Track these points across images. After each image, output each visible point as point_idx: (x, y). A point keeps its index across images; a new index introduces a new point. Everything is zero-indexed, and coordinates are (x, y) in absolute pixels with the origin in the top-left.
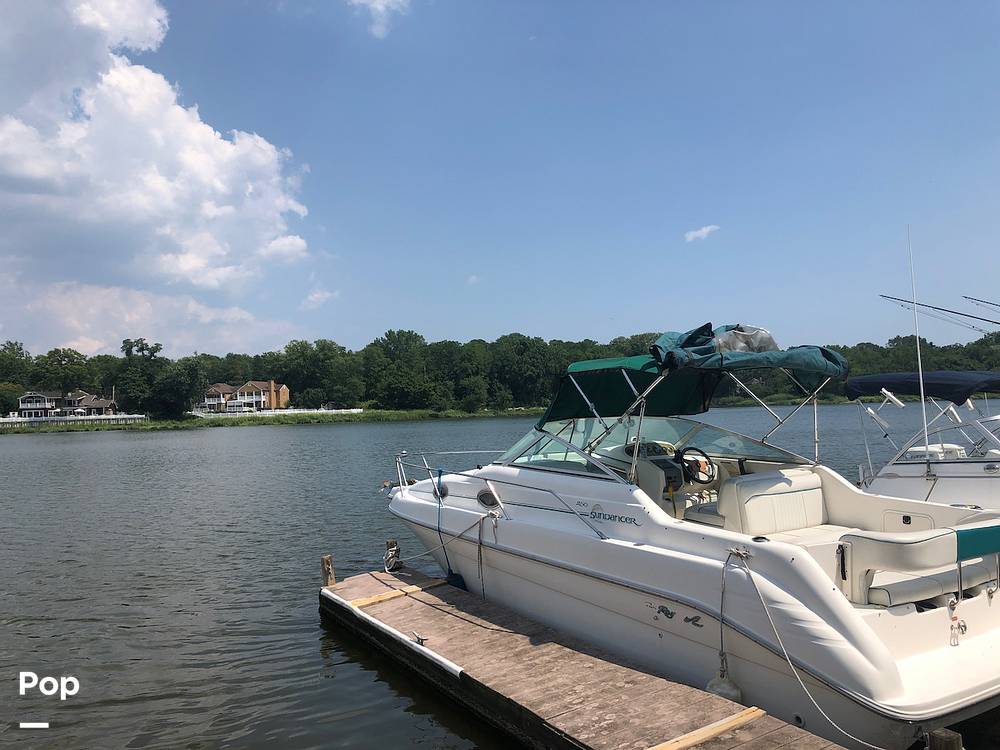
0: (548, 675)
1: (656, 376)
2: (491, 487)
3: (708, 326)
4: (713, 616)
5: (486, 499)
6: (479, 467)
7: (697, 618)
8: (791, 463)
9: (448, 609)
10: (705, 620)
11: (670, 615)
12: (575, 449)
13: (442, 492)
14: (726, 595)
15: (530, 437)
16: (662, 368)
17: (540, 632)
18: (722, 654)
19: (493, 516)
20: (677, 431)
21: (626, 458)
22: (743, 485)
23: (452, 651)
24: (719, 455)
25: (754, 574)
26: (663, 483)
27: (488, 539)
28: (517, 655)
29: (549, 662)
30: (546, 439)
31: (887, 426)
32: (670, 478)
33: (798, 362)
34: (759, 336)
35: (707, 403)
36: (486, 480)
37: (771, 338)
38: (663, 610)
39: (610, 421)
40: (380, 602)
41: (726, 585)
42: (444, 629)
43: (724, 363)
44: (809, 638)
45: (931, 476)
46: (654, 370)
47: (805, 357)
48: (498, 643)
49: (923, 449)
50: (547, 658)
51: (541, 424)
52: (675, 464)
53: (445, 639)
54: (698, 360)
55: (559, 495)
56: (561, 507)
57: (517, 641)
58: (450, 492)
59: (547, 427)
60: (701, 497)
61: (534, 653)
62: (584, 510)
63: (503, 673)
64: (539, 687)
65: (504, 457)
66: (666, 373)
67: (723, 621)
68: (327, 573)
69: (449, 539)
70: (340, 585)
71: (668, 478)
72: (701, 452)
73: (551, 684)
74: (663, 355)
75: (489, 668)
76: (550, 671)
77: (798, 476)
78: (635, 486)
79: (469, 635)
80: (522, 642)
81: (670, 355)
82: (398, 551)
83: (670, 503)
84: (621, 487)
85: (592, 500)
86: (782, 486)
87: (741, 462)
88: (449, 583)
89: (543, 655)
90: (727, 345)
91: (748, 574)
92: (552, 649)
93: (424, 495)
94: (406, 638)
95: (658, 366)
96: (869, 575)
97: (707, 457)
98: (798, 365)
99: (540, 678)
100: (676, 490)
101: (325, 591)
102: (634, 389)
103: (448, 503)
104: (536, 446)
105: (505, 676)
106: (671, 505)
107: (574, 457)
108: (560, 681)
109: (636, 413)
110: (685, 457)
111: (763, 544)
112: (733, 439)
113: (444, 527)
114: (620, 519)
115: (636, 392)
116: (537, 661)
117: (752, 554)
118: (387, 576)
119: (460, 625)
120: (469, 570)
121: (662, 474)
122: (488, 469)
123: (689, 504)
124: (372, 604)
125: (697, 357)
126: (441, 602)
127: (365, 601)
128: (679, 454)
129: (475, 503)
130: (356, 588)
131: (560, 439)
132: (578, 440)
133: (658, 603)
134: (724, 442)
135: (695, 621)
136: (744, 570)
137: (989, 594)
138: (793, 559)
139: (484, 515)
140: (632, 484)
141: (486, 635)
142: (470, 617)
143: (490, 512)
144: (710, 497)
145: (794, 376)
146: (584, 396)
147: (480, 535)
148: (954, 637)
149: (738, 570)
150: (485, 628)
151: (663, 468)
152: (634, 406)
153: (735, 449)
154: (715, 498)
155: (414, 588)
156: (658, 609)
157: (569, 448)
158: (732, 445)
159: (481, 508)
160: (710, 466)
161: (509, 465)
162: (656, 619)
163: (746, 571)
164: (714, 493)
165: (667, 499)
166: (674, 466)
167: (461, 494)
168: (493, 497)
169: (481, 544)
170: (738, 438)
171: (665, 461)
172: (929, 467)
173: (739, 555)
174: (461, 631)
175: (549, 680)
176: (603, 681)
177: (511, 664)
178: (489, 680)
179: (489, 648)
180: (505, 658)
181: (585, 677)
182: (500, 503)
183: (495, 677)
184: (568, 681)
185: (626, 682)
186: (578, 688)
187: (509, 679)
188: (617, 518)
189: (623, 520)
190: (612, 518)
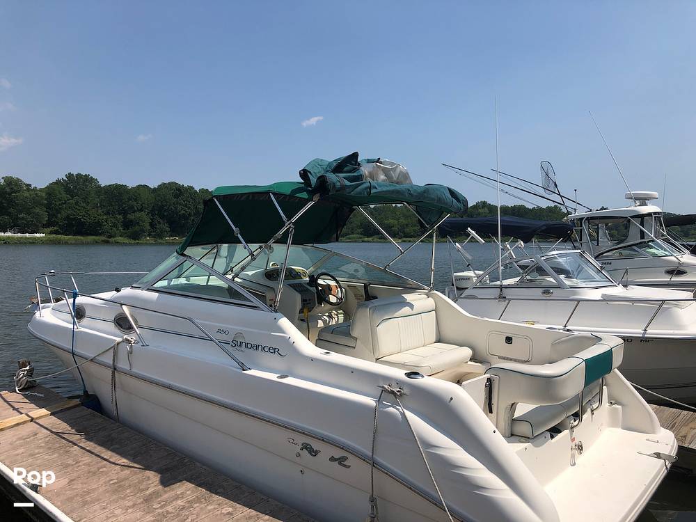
1: (306, 202)
2: (127, 312)
3: (355, 155)
4: (363, 458)
5: (122, 323)
6: (116, 290)
7: (345, 458)
8: (412, 289)
9: (75, 438)
10: (352, 461)
11: (314, 453)
12: (216, 273)
13: (79, 313)
14: (379, 436)
15: (173, 260)
16: (312, 193)
18: (372, 499)
19: (128, 341)
20: (310, 258)
21: (266, 282)
22: (375, 309)
23: (71, 498)
24: (345, 279)
25: (408, 414)
26: (299, 306)
27: (123, 364)
28: (147, 500)
29: (184, 508)
30: (189, 263)
32: (306, 300)
33: (433, 197)
34: (398, 171)
35: (338, 233)
36: (122, 305)
37: (407, 173)
38: (306, 447)
39: (254, 247)
41: (374, 421)
42: (67, 466)
43: (373, 191)
44: (469, 487)
45: (502, 298)
46: (304, 195)
47: (438, 193)
48: (126, 483)
50: (180, 502)
51: (184, 248)
54: (349, 187)
55: (196, 321)
56: (198, 333)
57: (149, 478)
58: (87, 314)
59: (188, 251)
60: (330, 317)
61: (165, 496)
62: (224, 337)
65: (145, 279)
66: (316, 198)
67: (374, 464)
69: (83, 361)
71: (303, 301)
72: (332, 277)
74: (313, 180)
77: (419, 300)
78: (279, 314)
79: (94, 473)
81: (322, 179)
82: (30, 371)
83: (304, 323)
84: (265, 315)
85: (234, 328)
86: (406, 310)
87: (366, 287)
88: (82, 404)
89: (177, 498)
90: (371, 176)
91: (403, 415)
92: (185, 490)
93: (62, 316)
95: (308, 192)
96: (513, 406)
97: (337, 282)
98: (433, 199)
100: (310, 311)
102: (282, 214)
103: (85, 327)
104: (179, 270)
106: (305, 325)
107: (215, 281)
109: (282, 240)
110: (320, 282)
111: (418, 381)
112: (356, 266)
113: (78, 350)
114: (263, 349)
115: (285, 218)
116: (169, 508)
117: (406, 391)
118: (16, 397)
119: (87, 459)
120: (104, 391)
121: (298, 297)
122: (127, 291)
123: (321, 324)
125: (348, 183)
126: (69, 428)
128: (313, 280)
129: (112, 327)
131: (202, 263)
132: (221, 265)
133: (302, 440)
134: (350, 268)
135: (341, 461)
136: (398, 409)
137: (592, 411)
138: (452, 399)
139: (120, 340)
140: (276, 312)
141: (115, 473)
142: (98, 449)
143: (125, 337)
144: (338, 317)
145: (417, 212)
146: (229, 221)
147: (114, 360)
148: (573, 456)
149: (391, 409)
150: (114, 463)
151: (299, 292)
152: (282, 232)
153: (359, 275)
154: (341, 318)
155: (44, 411)
156: (300, 446)
157: (211, 272)
158: (356, 271)
159: (117, 331)
160: (339, 289)
161: (148, 290)
162: (298, 455)
163: (401, 410)
164: (341, 313)
165: (302, 320)
166: (308, 290)
167: (98, 317)
168: (129, 322)
169: (115, 369)
170: (362, 265)
171: (300, 285)
172: (501, 291)
173: (392, 392)
174: (86, 468)
177: (139, 514)
179: (114, 491)
180: (133, 506)
182: (135, 328)
188: (260, 348)
189: (266, 349)
190: (255, 348)
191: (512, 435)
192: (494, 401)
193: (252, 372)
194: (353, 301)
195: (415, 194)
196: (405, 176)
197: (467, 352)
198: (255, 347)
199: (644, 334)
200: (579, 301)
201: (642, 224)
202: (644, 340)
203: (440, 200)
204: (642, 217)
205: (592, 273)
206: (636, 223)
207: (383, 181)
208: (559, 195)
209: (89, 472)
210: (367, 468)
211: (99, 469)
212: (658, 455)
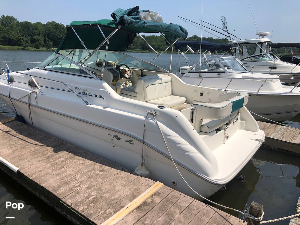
0: (63, 170)
1: (114, 29)
2: (34, 79)
3: (137, 8)
4: (140, 140)
5: (31, 84)
6: (28, 69)
8: (161, 72)
9: (14, 134)
10: (135, 141)
11: (119, 139)
12: (74, 63)
13: (11, 80)
14: (146, 132)
15: (53, 56)
16: (117, 25)
18: (143, 157)
19: (35, 92)
20: (116, 57)
21: (97, 68)
22: (145, 80)
23: (14, 158)
24: (133, 68)
25: (158, 123)
26: (112, 78)
27: (33, 102)
28: (48, 158)
29: (63, 161)
30: (61, 58)
31: (187, 59)
32: (115, 76)
33: (173, 29)
34: (157, 16)
36: (31, 76)
38: (116, 136)
39: (91, 51)
41: (145, 127)
42: (11, 145)
43: (146, 25)
44: (182, 151)
45: (200, 77)
46: (114, 26)
48: (38, 152)
50: (62, 159)
51: (58, 50)
52: (117, 71)
53: (11, 151)
54: (134, 22)
55: (66, 84)
56: (67, 89)
57: (48, 150)
58: (15, 80)
59: (60, 52)
60: (126, 84)
61: (56, 157)
62: (78, 91)
63: (40, 170)
64: (58, 177)
65: (41, 65)
66: (119, 27)
67: (144, 143)
69: (14, 101)
71: (114, 76)
72: (126, 66)
73: (64, 175)
74: (118, 19)
75: (32, 167)
76: (63, 167)
77: (165, 77)
79: (24, 148)
80: (50, 150)
81: (122, 18)
83: (115, 86)
84: (96, 81)
85: (83, 87)
86: (159, 81)
87: (142, 71)
88: (16, 120)
89: (60, 157)
90: (145, 18)
91: (156, 123)
92: (64, 154)
93: (3, 81)
95: (115, 24)
96: (202, 120)
97: (129, 68)
98: (172, 30)
99: (59, 172)
100: (117, 81)
103: (14, 85)
104: (57, 61)
105: (41, 171)
106: (115, 87)
107: (74, 66)
108: (69, 172)
109: (103, 48)
110: (121, 68)
111: (163, 109)
112: (137, 62)
113: (12, 96)
114: (96, 96)
115: (104, 36)
116: (57, 161)
117: (158, 113)
119: (20, 142)
120: (26, 115)
121: (111, 75)
122: (33, 70)
123: (122, 87)
125: (134, 21)
126: (11, 130)
128: (118, 67)
129: (27, 86)
131: (68, 58)
132: (76, 59)
133: (113, 133)
134: (134, 62)
135: (130, 142)
136: (154, 121)
137: (233, 123)
138: (177, 116)
139: (31, 92)
140: (102, 80)
141: (33, 148)
142: (25, 138)
143: (33, 90)
144: (129, 84)
145: (165, 37)
146: (79, 38)
147: (29, 101)
148: (224, 140)
149: (152, 121)
150: (32, 144)
151: (112, 72)
152: (103, 43)
154: (131, 84)
156: (113, 136)
157: (72, 62)
158: (137, 64)
159: (30, 88)
160: (130, 72)
161: (43, 69)
162: (112, 140)
163: (155, 121)
164: (131, 83)
165: (113, 85)
166: (115, 71)
167: (20, 81)
168: (35, 84)
169: (30, 104)
170: (140, 61)
171: (112, 69)
172: (200, 74)
173: (152, 114)
174: (20, 146)
175: (63, 172)
176: (89, 171)
177: (44, 164)
178: (33, 174)
179: (33, 155)
180: (42, 160)
181: (80, 169)
182: (38, 87)
183: (36, 173)
184: (72, 173)
185: (100, 171)
186: (78, 176)
187: (43, 173)
188: (95, 95)
189: (98, 96)
190: (92, 95)
191: (200, 132)
192: (194, 118)
193: (92, 106)
194: (136, 77)
195: (165, 27)
196: (160, 19)
197: (184, 99)
199: (258, 93)
200: (232, 78)
201: (262, 47)
202: (257, 95)
203: (175, 31)
204: (262, 43)
205: (239, 67)
206: (259, 46)
207: (150, 20)
208: (228, 32)
209: (22, 147)
210: (141, 144)
211: (26, 146)
212: (257, 140)
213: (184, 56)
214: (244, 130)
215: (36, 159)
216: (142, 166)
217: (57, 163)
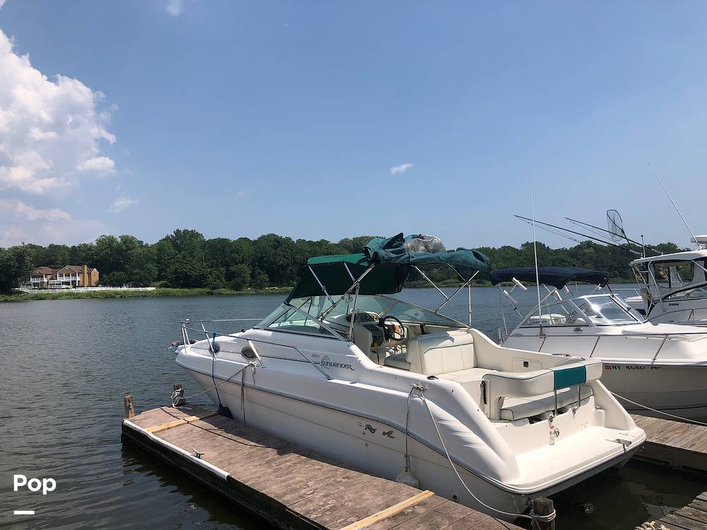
0: (290, 476)
1: (367, 268)
2: (251, 345)
3: (401, 235)
4: (401, 430)
5: (248, 353)
6: (243, 331)
7: (391, 432)
8: (454, 327)
9: (218, 432)
10: (396, 433)
11: (373, 431)
12: (311, 318)
13: (215, 349)
14: (410, 416)
15: (281, 309)
16: (370, 263)
17: (284, 446)
18: (407, 456)
19: (252, 365)
20: (381, 305)
21: (346, 323)
22: (422, 342)
23: (221, 462)
24: (408, 321)
25: (428, 401)
26: (371, 341)
27: (249, 382)
28: (268, 462)
29: (290, 466)
30: (292, 311)
31: (516, 302)
32: (376, 337)
33: (458, 260)
34: (434, 242)
35: (400, 286)
36: (248, 340)
37: (441, 244)
38: (368, 427)
39: (336, 298)
40: (168, 428)
41: (409, 408)
42: (216, 446)
43: (411, 259)
44: (462, 443)
45: (543, 335)
46: (365, 264)
47: (464, 256)
48: (254, 455)
49: (538, 317)
50: (289, 464)
51: (289, 300)
52: (379, 328)
53: (216, 454)
54: (394, 258)
55: (299, 349)
56: (301, 358)
57: (268, 452)
58: (221, 349)
59: (292, 302)
60: (396, 350)
61: (280, 460)
62: (316, 360)
63: (258, 475)
64: (283, 484)
65: (262, 323)
66: (373, 266)
67: (408, 433)
68: (128, 409)
69: (220, 382)
70: (138, 417)
71: (374, 337)
72: (396, 319)
73: (291, 482)
74: (371, 253)
75: (247, 472)
76: (291, 473)
77: (459, 336)
78: (351, 343)
79: (234, 450)
80: (272, 453)
81: (376, 254)
82: (182, 392)
83: (375, 354)
84: (342, 343)
85: (323, 353)
86: (448, 342)
87: (422, 326)
88: (219, 414)
89: (286, 461)
90: (413, 248)
91: (424, 401)
92: (293, 457)
93: (202, 351)
94: (187, 454)
95: (368, 261)
96: (501, 400)
97: (400, 323)
99: (284, 478)
100: (379, 345)
101: (127, 422)
102: (352, 277)
103: (220, 357)
104: (285, 316)
105: (259, 477)
106: (375, 355)
107: (311, 323)
108: (298, 479)
109: (353, 292)
110: (386, 323)
111: (434, 381)
112: (417, 311)
113: (216, 374)
114: (341, 365)
115: (353, 279)
116: (282, 466)
117: (426, 387)
118: (174, 410)
119: (228, 443)
120: (234, 404)
121: (370, 334)
122: (250, 332)
123: (388, 354)
124: (163, 430)
126: (214, 427)
127: (157, 428)
128: (382, 321)
129: (240, 357)
130: (150, 420)
131: (301, 310)
132: (314, 311)
133: (365, 422)
134: (411, 313)
135: (389, 434)
136: (421, 399)
137: (574, 411)
138: (453, 391)
139: (246, 365)
140: (349, 341)
141: (246, 449)
142: (235, 438)
143: (250, 362)
144: (402, 350)
145: (456, 269)
146: (318, 280)
147: (242, 379)
148: (552, 439)
149: (418, 399)
151: (371, 331)
152: (352, 288)
153: (418, 318)
154: (405, 350)
155: (194, 418)
156: (365, 427)
157: (308, 317)
158: (417, 314)
159: (244, 360)
160: (402, 329)
161: (265, 329)
162: (363, 433)
163: (423, 399)
164: (404, 347)
165: (373, 352)
166: (378, 329)
167: (230, 351)
168: (253, 352)
169: (243, 385)
170: (421, 311)
171: (372, 325)
172: (541, 330)
173: (419, 389)
174: (228, 448)
175: (290, 479)
176: (327, 478)
177: (264, 469)
178: (248, 480)
179: (248, 458)
180: (260, 465)
181: (315, 475)
182: (257, 355)
183: (252, 478)
184: (303, 479)
185: (343, 478)
186: (310, 484)
187: (262, 480)
191: (500, 419)
192: (488, 396)
193: (335, 381)
194: (412, 337)
195: (443, 260)
196: (440, 246)
198: (336, 365)
199: (653, 362)
200: (599, 336)
201: (705, 267)
202: (654, 367)
204: (705, 260)
206: (700, 265)
207: (422, 251)
209: (231, 449)
210: (404, 436)
211: (237, 447)
212: (619, 441)
213: (510, 297)
214: (604, 428)
215: (252, 463)
216: (406, 471)
217: (281, 468)
